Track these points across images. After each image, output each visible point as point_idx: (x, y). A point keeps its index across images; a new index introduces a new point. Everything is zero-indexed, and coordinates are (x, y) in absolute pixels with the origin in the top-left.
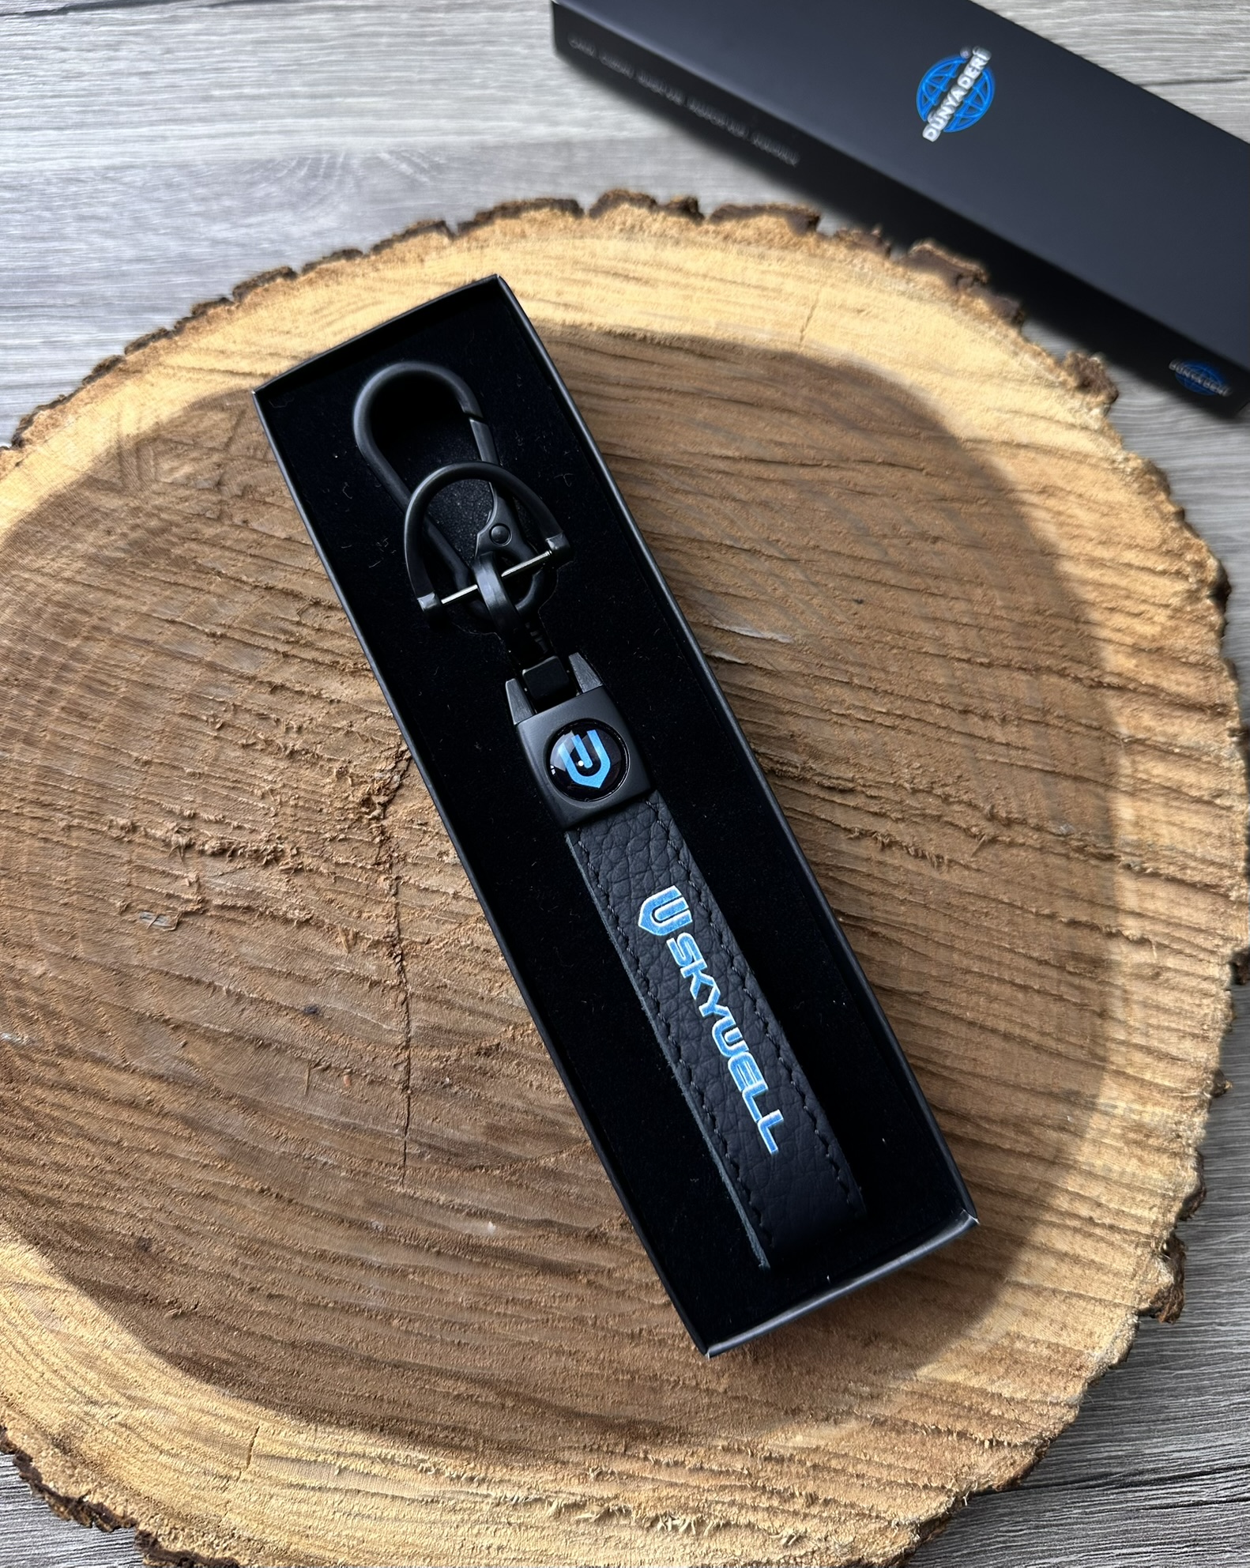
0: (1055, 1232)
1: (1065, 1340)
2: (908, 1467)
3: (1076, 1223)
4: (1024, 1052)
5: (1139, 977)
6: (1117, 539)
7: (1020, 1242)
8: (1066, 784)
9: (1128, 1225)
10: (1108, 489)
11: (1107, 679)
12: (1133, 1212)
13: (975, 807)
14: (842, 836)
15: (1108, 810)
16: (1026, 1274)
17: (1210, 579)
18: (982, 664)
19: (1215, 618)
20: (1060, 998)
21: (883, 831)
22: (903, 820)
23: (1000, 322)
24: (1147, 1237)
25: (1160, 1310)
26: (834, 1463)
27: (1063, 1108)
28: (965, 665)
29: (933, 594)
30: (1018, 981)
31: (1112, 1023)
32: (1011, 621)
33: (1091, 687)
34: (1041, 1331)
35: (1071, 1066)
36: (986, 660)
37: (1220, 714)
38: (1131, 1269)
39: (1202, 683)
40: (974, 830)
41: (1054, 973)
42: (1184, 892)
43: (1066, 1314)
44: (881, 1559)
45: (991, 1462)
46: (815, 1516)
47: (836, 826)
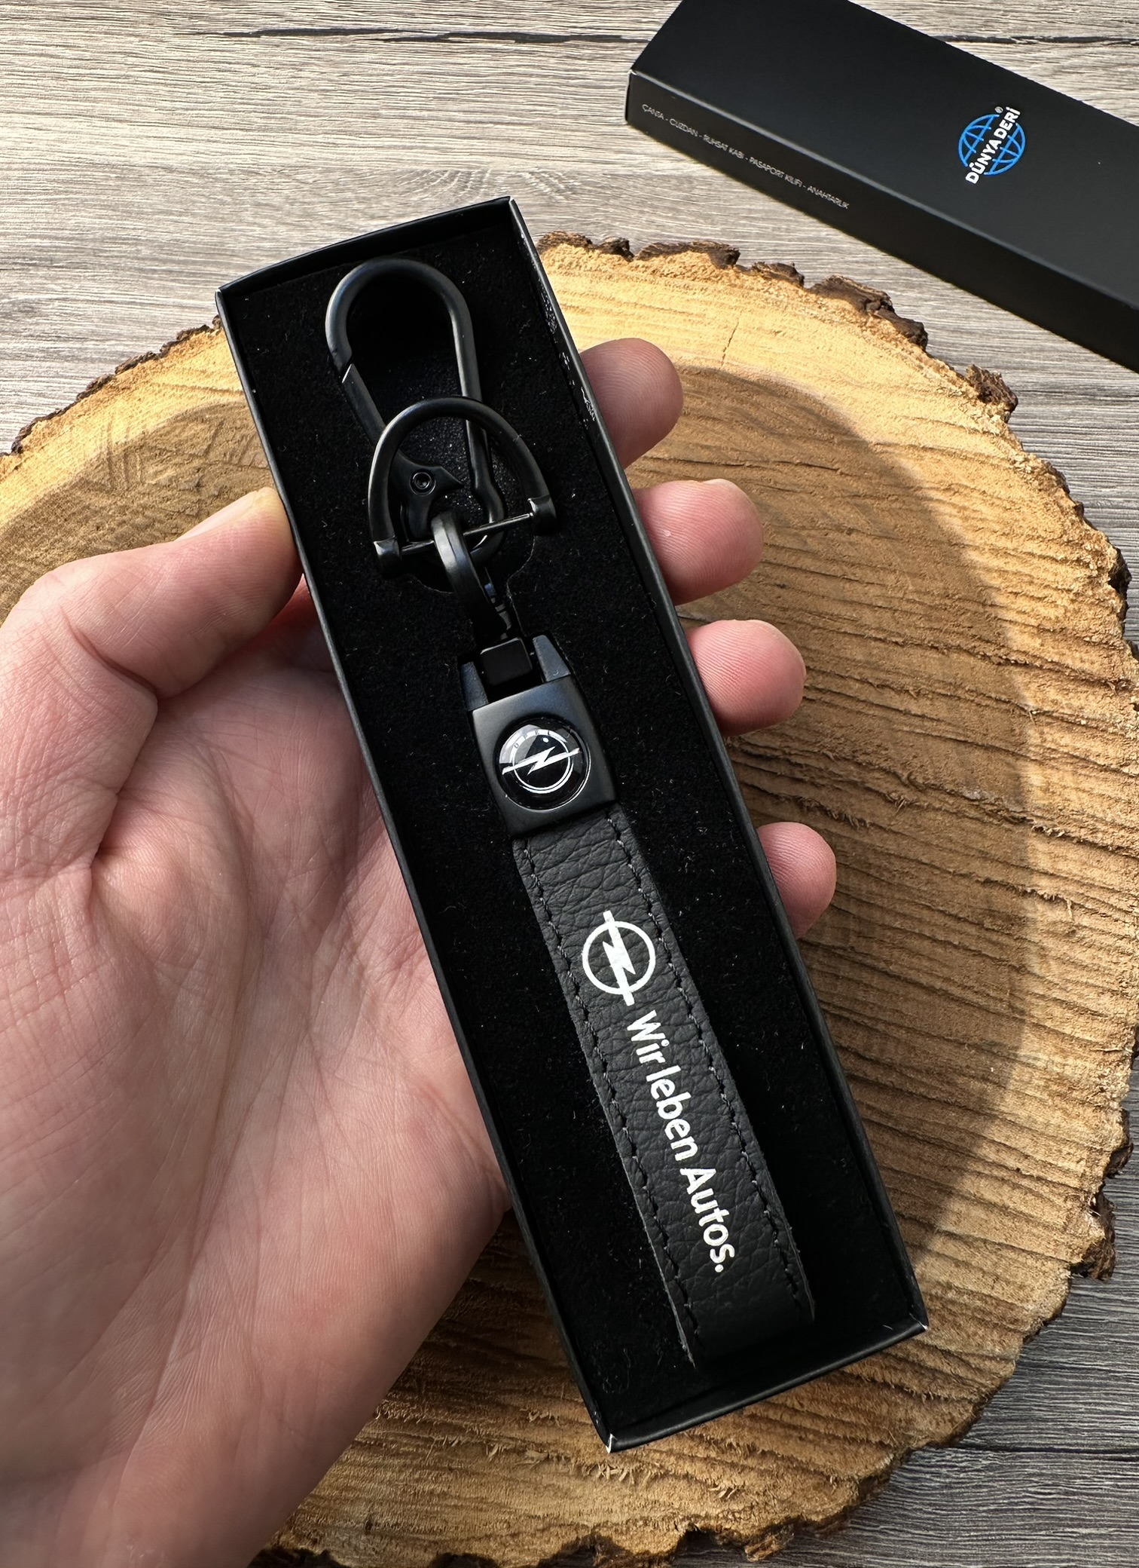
0: (983, 1182)
1: (998, 1292)
2: (847, 1420)
3: (1003, 1174)
4: (945, 1004)
5: (1054, 934)
6: (1019, 531)
7: (949, 1192)
8: (977, 753)
9: (1056, 1177)
10: (1010, 487)
11: (1013, 657)
12: (1060, 1164)
13: (895, 775)
14: (768, 802)
15: (1018, 777)
16: (954, 1223)
17: (1110, 566)
18: (896, 643)
19: (1116, 602)
20: (978, 954)
21: (806, 797)
22: (824, 786)
23: (904, 340)
24: (1076, 1189)
25: (1093, 1265)
26: (771, 1413)
27: (984, 1059)
28: (882, 645)
29: (850, 580)
30: (937, 937)
31: (1031, 978)
32: (920, 603)
33: (999, 664)
34: (970, 1282)
35: (991, 1018)
36: (900, 640)
37: (1125, 689)
38: (1061, 1222)
39: (1106, 661)
40: (893, 795)
41: (973, 930)
42: (1096, 854)
43: (995, 1265)
44: (821, 1517)
45: (929, 1417)
46: (752, 1469)
47: (763, 792)
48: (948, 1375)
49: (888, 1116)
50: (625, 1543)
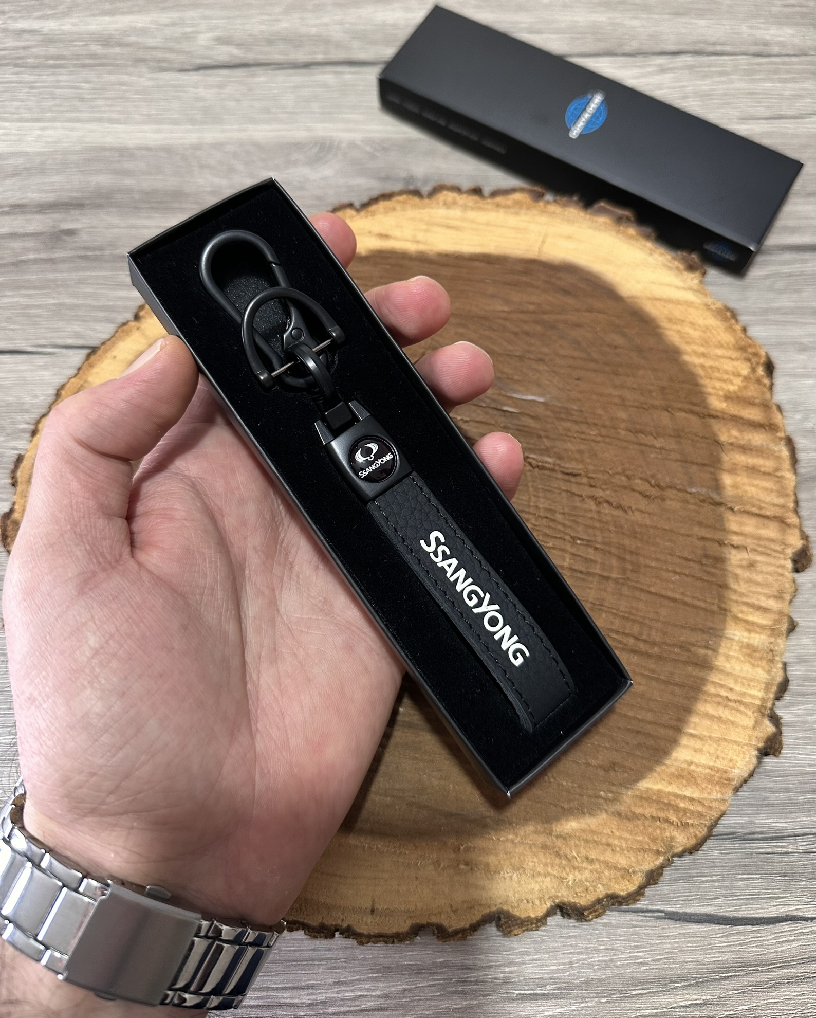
0: (707, 705)
1: (718, 764)
2: (638, 838)
3: (718, 700)
4: (683, 607)
5: (741, 566)
6: (710, 343)
7: (688, 711)
8: (693, 467)
9: (747, 700)
10: (704, 319)
11: (712, 413)
12: (749, 692)
13: (646, 481)
14: (576, 498)
15: (717, 480)
16: (694, 729)
17: (762, 361)
18: (644, 408)
19: (766, 381)
20: (699, 579)
21: (597, 495)
22: (607, 489)
23: (641, 239)
24: (759, 706)
25: (770, 748)
26: (595, 838)
27: (706, 637)
28: (637, 410)
30: (678, 570)
31: (729, 591)
33: (702, 417)
34: (703, 759)
35: (709, 614)
36: (646, 406)
37: (773, 429)
38: (751, 724)
40: (648, 492)
41: (696, 566)
42: (762, 521)
43: (717, 750)
44: (625, 892)
45: (682, 836)
46: (585, 869)
47: (573, 494)
48: (692, 812)
49: (653, 671)
50: (517, 913)
